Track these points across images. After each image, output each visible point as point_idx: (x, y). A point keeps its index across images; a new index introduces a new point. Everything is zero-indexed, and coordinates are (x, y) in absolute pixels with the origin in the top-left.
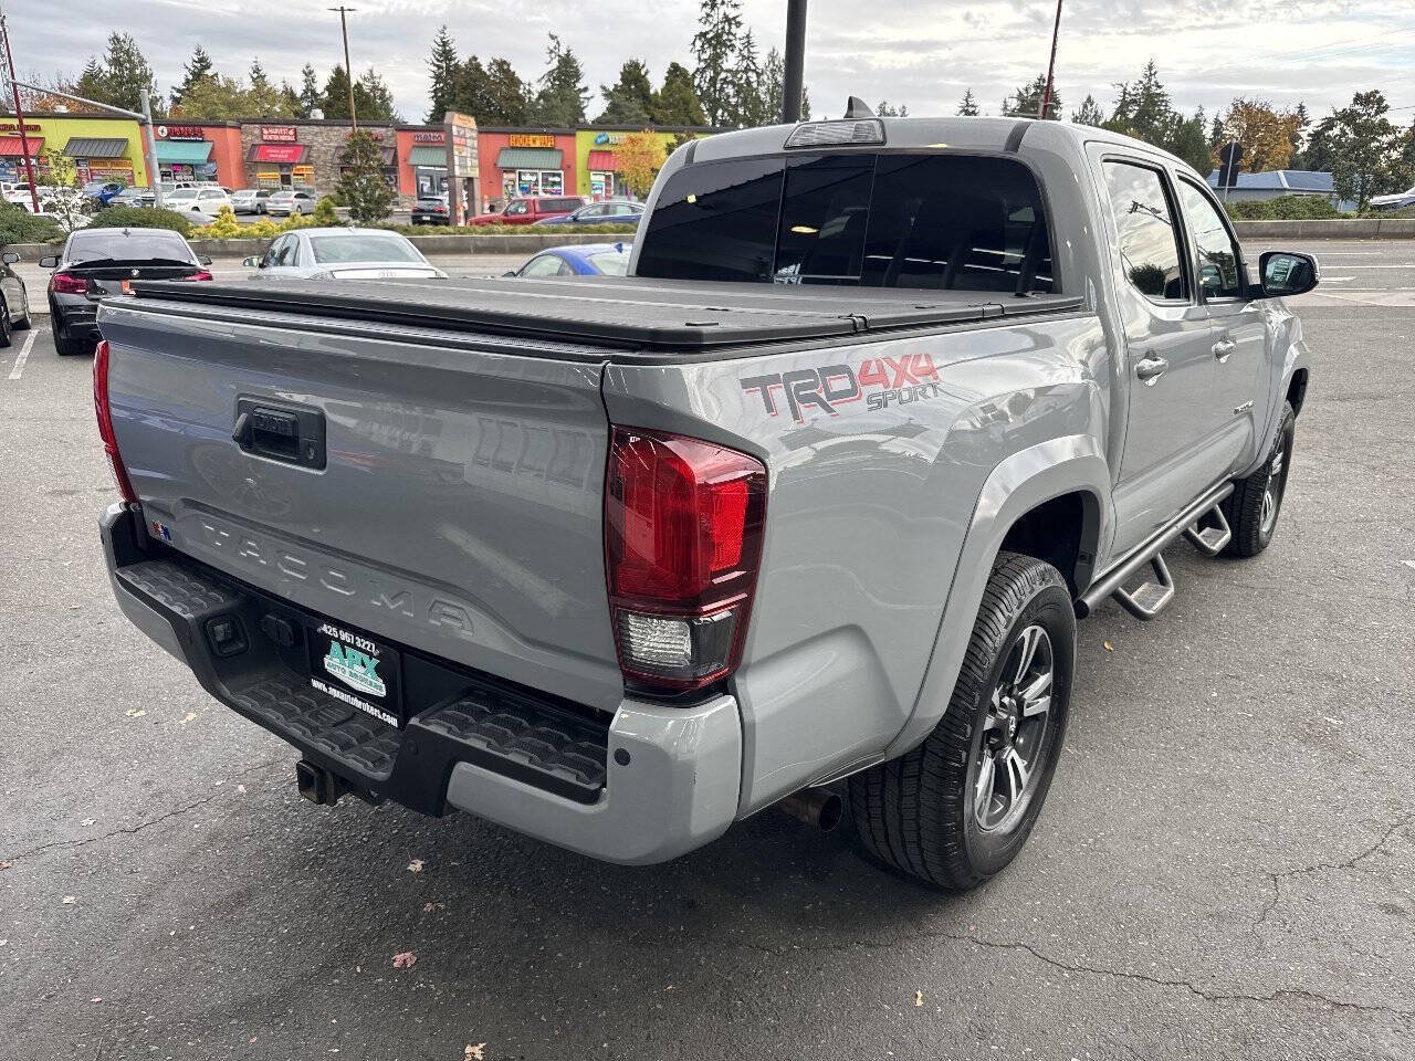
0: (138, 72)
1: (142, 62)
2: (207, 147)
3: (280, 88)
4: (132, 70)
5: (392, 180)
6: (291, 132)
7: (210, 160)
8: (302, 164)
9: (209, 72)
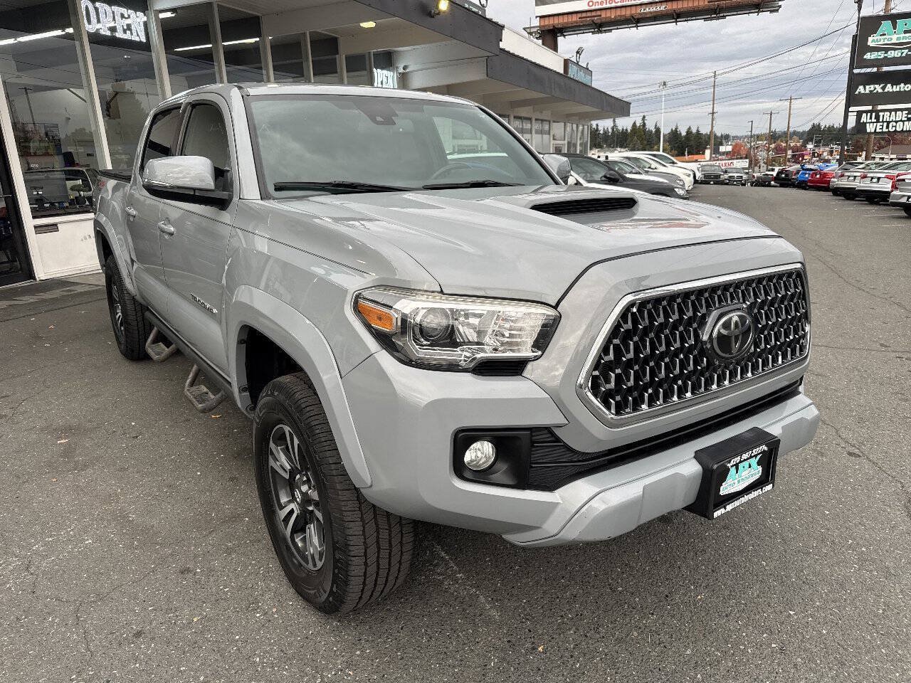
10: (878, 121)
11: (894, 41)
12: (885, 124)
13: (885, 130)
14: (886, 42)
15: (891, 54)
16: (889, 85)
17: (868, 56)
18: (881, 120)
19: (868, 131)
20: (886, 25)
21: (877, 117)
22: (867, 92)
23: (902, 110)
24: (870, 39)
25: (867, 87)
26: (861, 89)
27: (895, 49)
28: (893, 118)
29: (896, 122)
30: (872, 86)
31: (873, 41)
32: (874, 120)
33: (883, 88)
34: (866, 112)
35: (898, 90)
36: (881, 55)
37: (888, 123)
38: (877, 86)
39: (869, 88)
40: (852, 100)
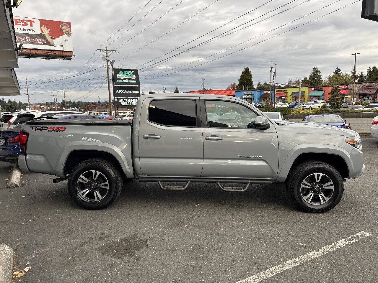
0: (318, 75)
1: (320, 72)
2: (323, 92)
3: (359, 74)
4: (316, 75)
5: (375, 97)
6: (346, 86)
7: (323, 95)
8: (348, 94)
9: (339, 73)
10: (124, 102)
11: (124, 77)
12: (126, 103)
13: (127, 105)
14: (122, 77)
15: (124, 81)
16: (125, 91)
17: (118, 81)
18: (125, 101)
19: (122, 105)
20: (121, 72)
21: (124, 101)
22: (120, 92)
23: (130, 99)
24: (117, 76)
25: (119, 91)
26: (117, 91)
27: (125, 80)
28: (128, 101)
29: (129, 102)
30: (121, 91)
31: (118, 76)
32: (123, 101)
33: (124, 91)
34: (121, 99)
35: (128, 92)
36: (121, 81)
37: (127, 102)
38: (122, 91)
39: (120, 91)
40: (115, 94)
